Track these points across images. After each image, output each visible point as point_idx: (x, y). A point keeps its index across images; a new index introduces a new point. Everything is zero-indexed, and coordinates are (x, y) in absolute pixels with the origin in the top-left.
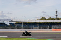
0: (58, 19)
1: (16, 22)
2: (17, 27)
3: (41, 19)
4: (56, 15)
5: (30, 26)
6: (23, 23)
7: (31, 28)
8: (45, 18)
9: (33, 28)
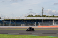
0: (44, 16)
1: (4, 19)
2: (6, 24)
3: (28, 16)
4: (43, 13)
5: (18, 23)
6: (11, 20)
7: (18, 25)
8: (32, 16)
9: (20, 25)
